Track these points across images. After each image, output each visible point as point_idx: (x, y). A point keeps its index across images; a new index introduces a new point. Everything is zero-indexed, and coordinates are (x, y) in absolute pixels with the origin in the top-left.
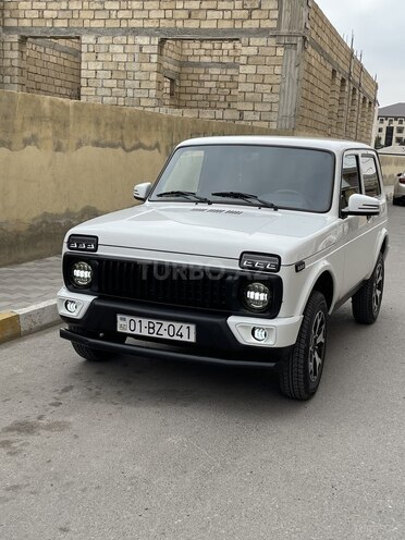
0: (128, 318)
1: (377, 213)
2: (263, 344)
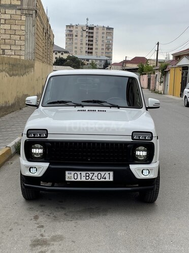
0: (73, 173)
1: (158, 107)
2: (148, 177)
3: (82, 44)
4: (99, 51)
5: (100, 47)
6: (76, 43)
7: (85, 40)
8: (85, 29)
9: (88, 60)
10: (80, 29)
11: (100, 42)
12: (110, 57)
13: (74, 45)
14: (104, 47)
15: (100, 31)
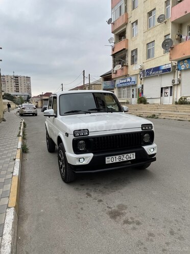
0: (110, 157)
3: (12, 86)
4: (23, 90)
5: (23, 88)
6: (8, 86)
7: (14, 84)
8: (13, 77)
9: (17, 95)
10: (9, 78)
11: (23, 85)
12: (30, 93)
13: (7, 87)
14: (26, 88)
15: (23, 79)
